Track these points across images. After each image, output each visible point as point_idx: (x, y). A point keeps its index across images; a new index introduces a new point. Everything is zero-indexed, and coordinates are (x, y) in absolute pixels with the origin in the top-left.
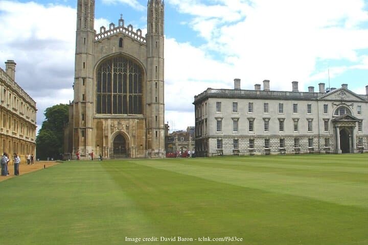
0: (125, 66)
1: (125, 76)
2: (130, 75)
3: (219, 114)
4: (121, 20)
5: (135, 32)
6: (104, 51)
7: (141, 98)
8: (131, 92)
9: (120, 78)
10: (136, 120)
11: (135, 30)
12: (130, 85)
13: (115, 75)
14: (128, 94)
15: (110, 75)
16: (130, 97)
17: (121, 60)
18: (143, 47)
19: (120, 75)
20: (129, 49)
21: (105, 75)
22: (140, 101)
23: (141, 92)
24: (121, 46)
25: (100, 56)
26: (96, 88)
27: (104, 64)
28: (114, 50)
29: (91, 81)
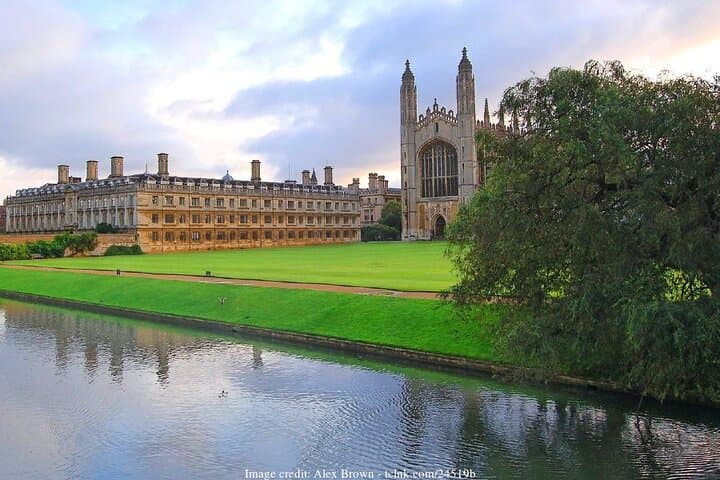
0: (443, 149)
1: (443, 158)
2: (447, 158)
4: (436, 105)
6: (423, 138)
7: (456, 179)
8: (448, 174)
9: (439, 162)
10: (451, 203)
11: (447, 113)
12: (448, 167)
13: (435, 159)
14: (446, 177)
15: (431, 160)
16: (448, 179)
17: (439, 144)
18: (455, 128)
19: (439, 159)
20: (445, 132)
21: (426, 160)
22: (457, 183)
23: (457, 173)
24: (437, 130)
25: (420, 144)
26: (420, 174)
27: (426, 149)
28: (432, 136)
29: (413, 168)
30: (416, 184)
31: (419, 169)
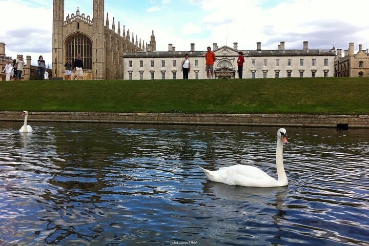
0: (82, 40)
1: (82, 46)
2: (85, 45)
3: (131, 69)
4: (78, 11)
5: (86, 18)
6: (69, 31)
7: (91, 59)
8: (85, 56)
9: (79, 47)
10: (87, 73)
11: (86, 17)
12: (85, 51)
13: (76, 46)
14: (83, 57)
15: (73, 46)
16: (85, 59)
17: (79, 36)
18: (91, 27)
19: (79, 45)
20: (84, 29)
21: (70, 46)
22: (91, 61)
23: (91, 55)
24: (78, 28)
25: (66, 35)
26: (65, 54)
27: (70, 39)
28: (75, 30)
29: (61, 50)
30: (63, 59)
31: (65, 51)
